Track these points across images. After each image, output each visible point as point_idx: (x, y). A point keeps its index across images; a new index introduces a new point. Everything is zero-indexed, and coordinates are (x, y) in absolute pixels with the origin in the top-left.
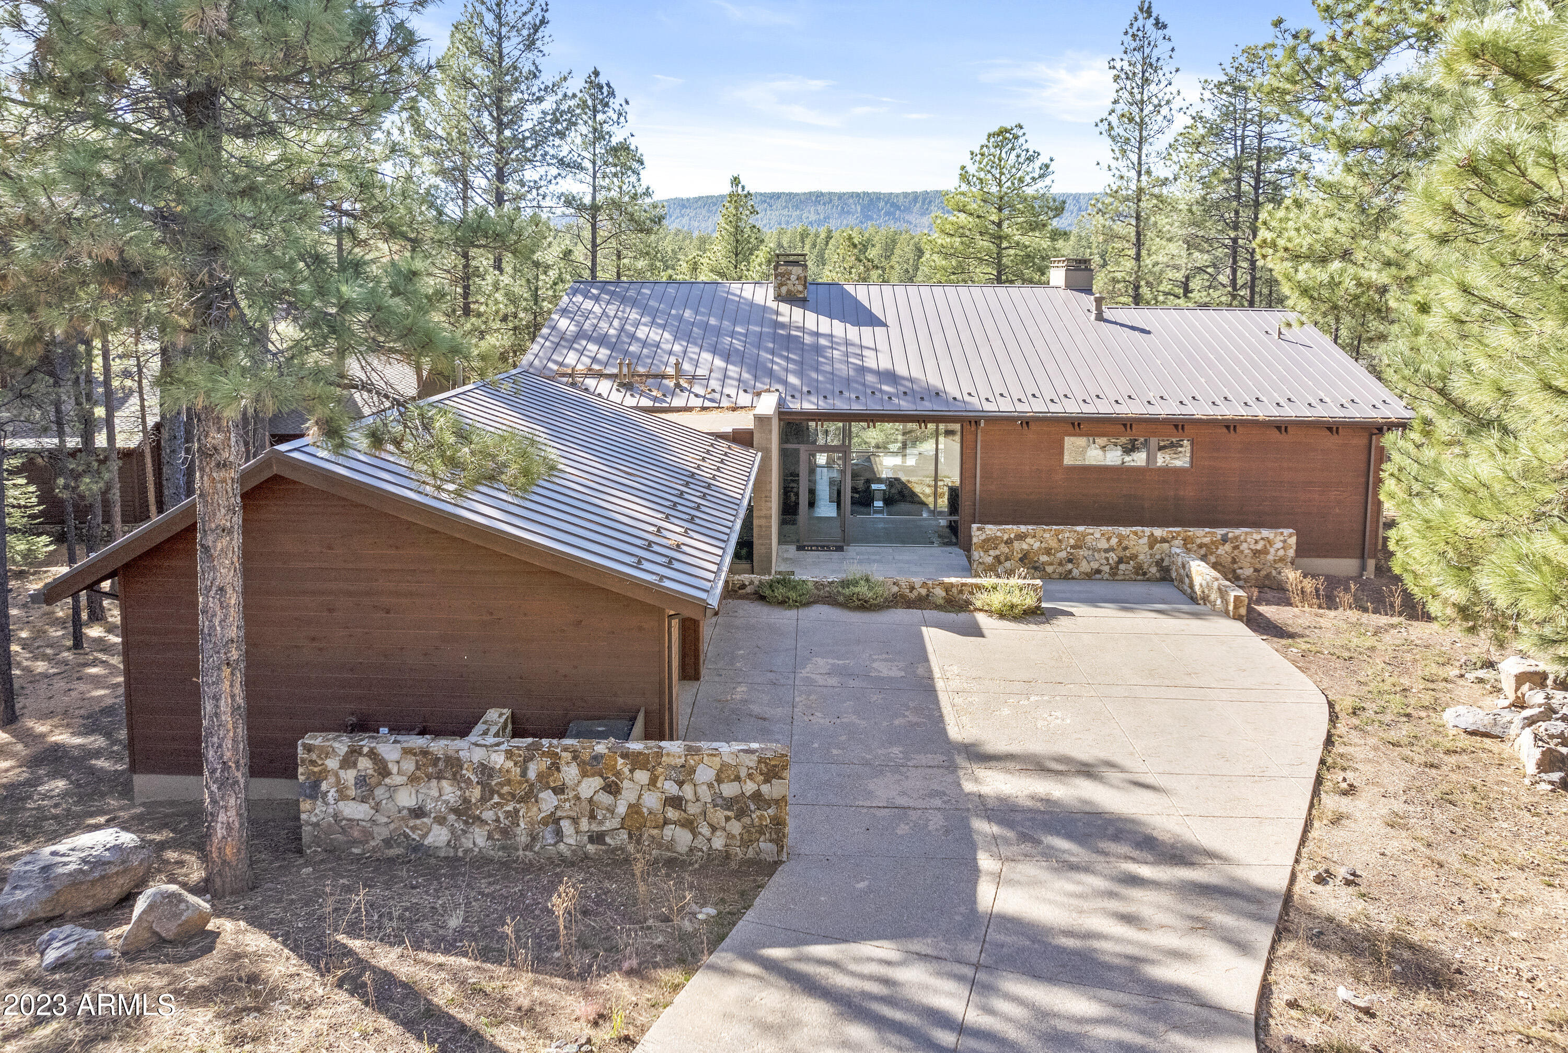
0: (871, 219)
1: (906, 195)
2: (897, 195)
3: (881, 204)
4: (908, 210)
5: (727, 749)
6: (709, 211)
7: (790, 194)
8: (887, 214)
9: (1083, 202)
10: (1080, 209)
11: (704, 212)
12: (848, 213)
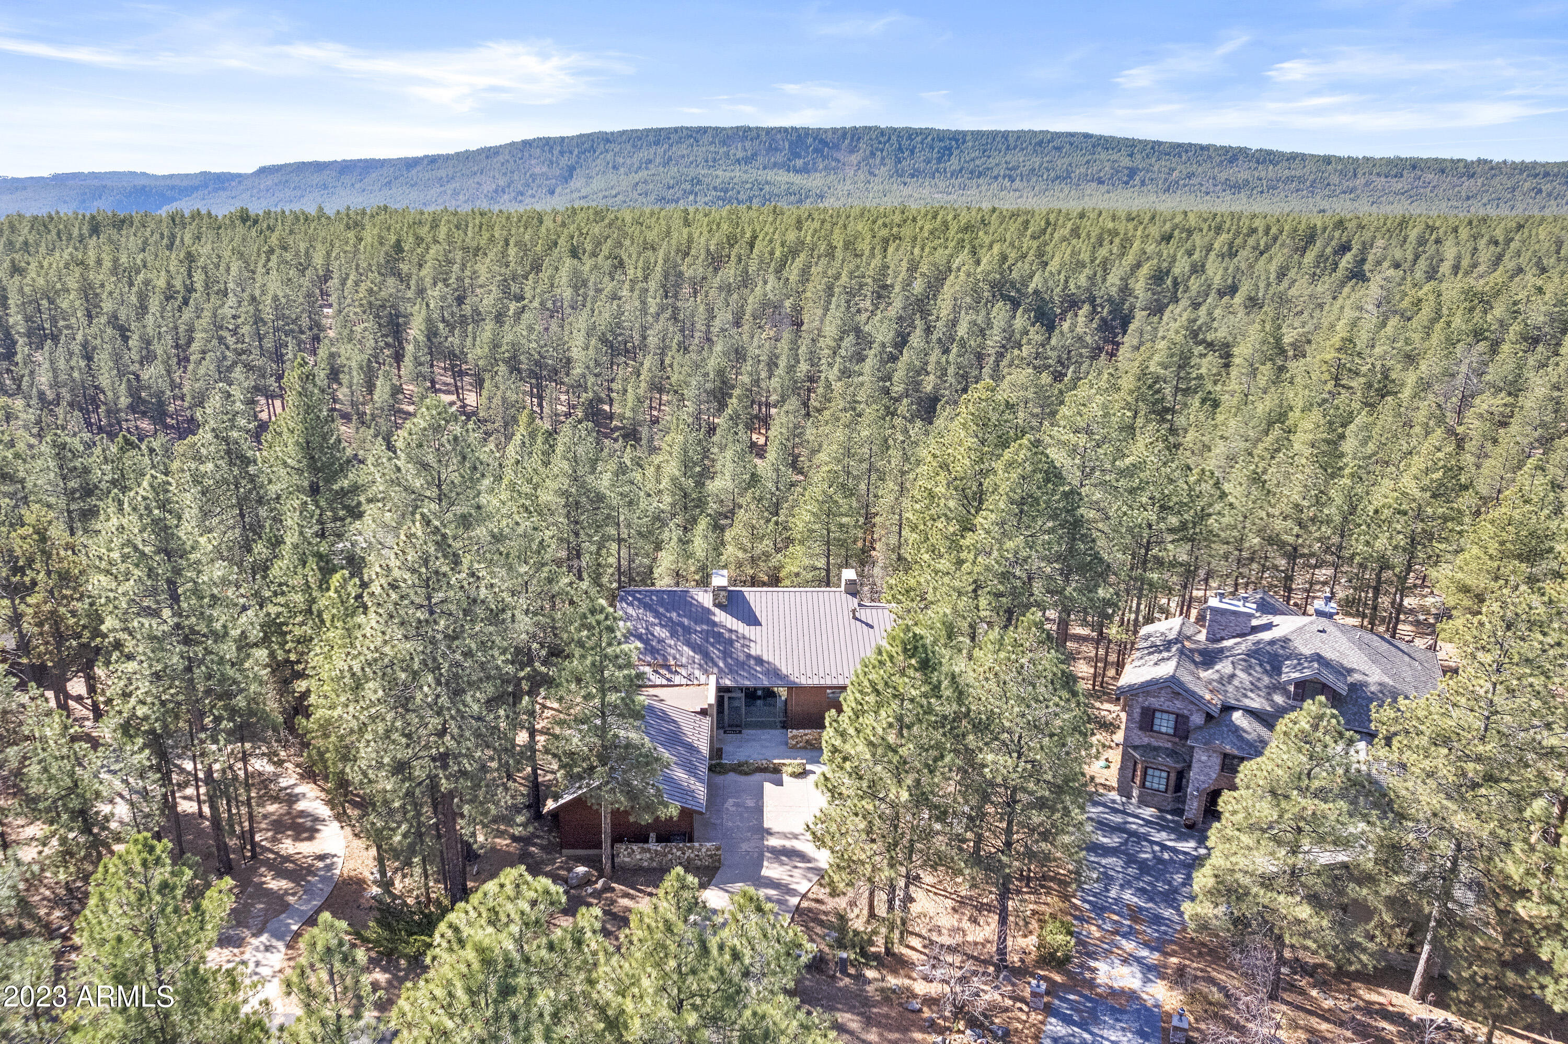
0: (800, 157)
1: (834, 131)
2: (826, 131)
3: (810, 141)
4: (836, 147)
5: (708, 845)
6: (634, 146)
7: (716, 129)
8: (816, 150)
9: (1011, 140)
10: (1008, 148)
11: (629, 147)
12: (776, 149)
